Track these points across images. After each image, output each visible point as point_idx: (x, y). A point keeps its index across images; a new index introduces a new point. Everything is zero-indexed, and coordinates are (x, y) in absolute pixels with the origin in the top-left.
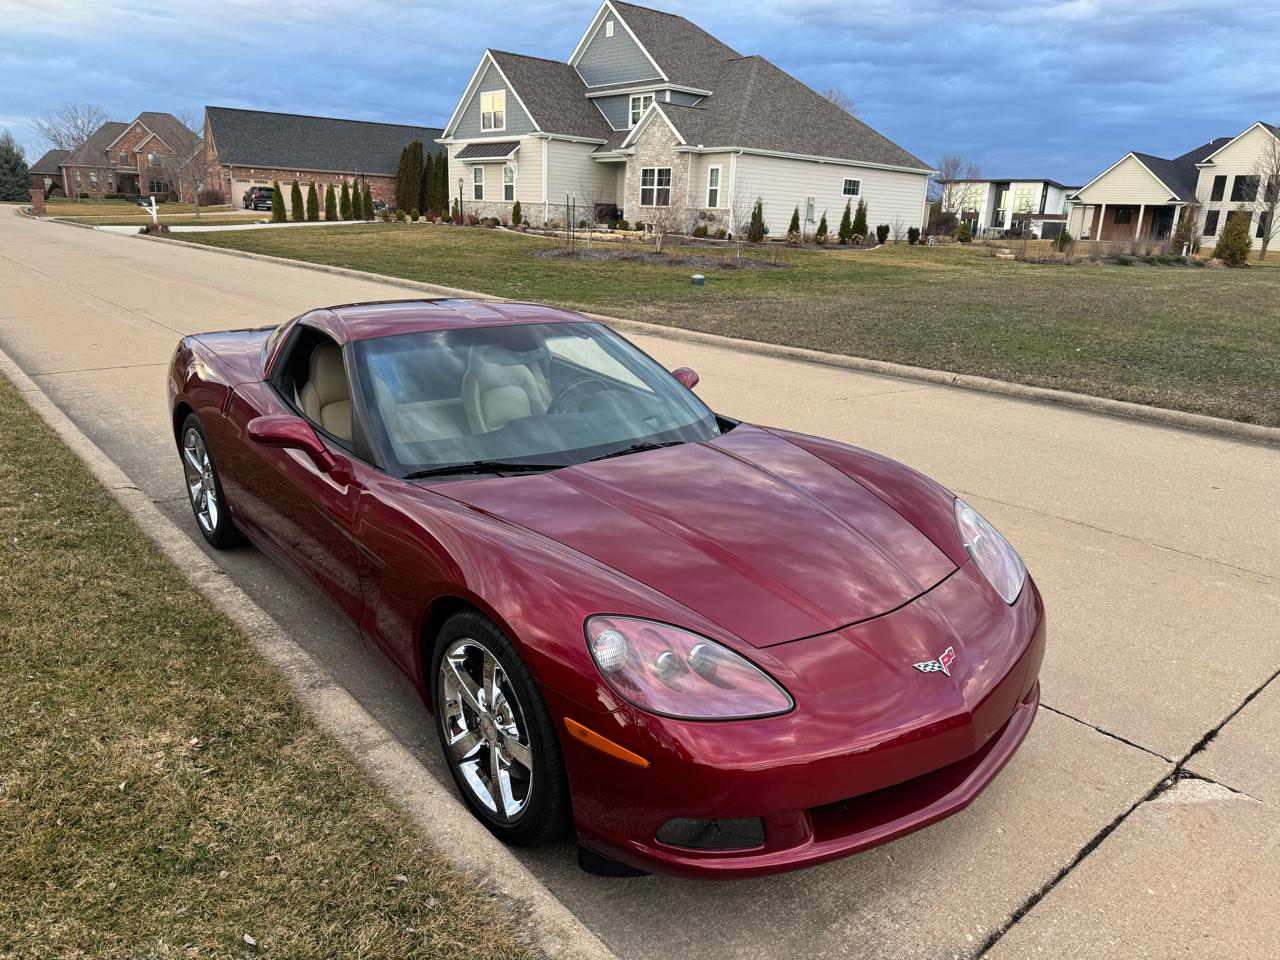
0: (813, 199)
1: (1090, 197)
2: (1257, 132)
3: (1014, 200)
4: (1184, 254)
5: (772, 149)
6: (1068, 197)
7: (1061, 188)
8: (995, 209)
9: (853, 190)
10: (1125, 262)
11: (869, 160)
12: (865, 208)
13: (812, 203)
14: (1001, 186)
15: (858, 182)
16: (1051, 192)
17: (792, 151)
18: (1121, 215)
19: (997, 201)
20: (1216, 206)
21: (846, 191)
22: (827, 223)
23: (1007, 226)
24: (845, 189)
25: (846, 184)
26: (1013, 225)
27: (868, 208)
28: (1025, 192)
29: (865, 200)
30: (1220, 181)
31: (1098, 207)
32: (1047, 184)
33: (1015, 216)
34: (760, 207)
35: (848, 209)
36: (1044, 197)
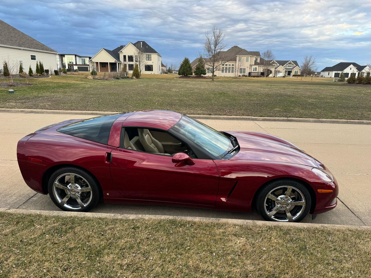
0: (22, 61)
1: (95, 60)
2: (130, 44)
3: (67, 60)
4: (125, 75)
5: (3, 44)
6: (82, 59)
7: (80, 57)
8: (62, 63)
9: (34, 58)
10: (118, 79)
11: (37, 49)
12: (42, 65)
13: (22, 62)
14: (62, 56)
15: (35, 56)
16: (77, 58)
17: (11, 45)
18: (104, 65)
19: (62, 60)
20: (125, 63)
21: (32, 59)
22: (32, 69)
23: (67, 68)
24: (31, 58)
25: (31, 57)
26: (69, 67)
27: (43, 64)
28: (70, 58)
29: (41, 62)
30: (125, 57)
31: (97, 63)
32: (76, 56)
33: (69, 65)
34: (6, 64)
35: (37, 65)
36: (76, 59)
